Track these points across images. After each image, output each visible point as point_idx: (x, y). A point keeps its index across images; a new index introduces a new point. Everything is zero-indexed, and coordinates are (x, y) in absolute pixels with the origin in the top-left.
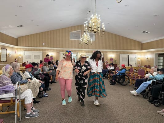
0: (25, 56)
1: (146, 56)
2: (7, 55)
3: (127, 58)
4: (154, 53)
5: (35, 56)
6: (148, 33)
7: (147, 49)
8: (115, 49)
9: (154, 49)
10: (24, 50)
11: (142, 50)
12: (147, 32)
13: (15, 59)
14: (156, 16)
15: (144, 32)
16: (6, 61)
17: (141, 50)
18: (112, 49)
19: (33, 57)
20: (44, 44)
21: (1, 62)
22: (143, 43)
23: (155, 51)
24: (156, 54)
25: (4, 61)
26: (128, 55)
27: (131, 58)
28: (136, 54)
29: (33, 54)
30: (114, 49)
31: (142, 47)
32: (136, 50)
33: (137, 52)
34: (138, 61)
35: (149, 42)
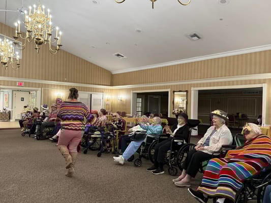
1: (119, 96)
3: (87, 99)
4: (132, 92)
6: (125, 57)
7: (121, 85)
8: (66, 81)
9: (131, 84)
11: (113, 86)
12: (123, 57)
14: (139, 31)
15: (118, 55)
17: (111, 86)
18: (60, 81)
22: (114, 73)
23: (133, 89)
24: (133, 93)
26: (90, 93)
27: (94, 99)
28: (103, 92)
30: (63, 81)
31: (113, 80)
32: (103, 85)
33: (105, 89)
34: (106, 105)
35: (123, 73)
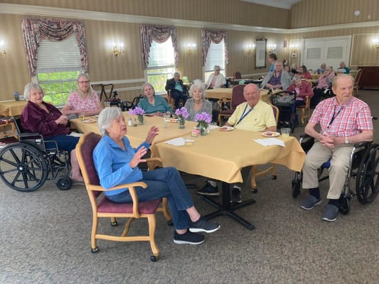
0: (306, 51)
2: (266, 53)
5: (330, 50)
10: (304, 38)
13: (284, 61)
16: (265, 67)
19: (324, 53)
20: (357, 13)
21: (256, 68)
25: (260, 68)
29: (325, 44)
